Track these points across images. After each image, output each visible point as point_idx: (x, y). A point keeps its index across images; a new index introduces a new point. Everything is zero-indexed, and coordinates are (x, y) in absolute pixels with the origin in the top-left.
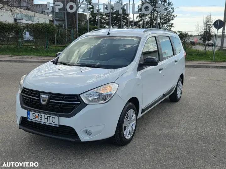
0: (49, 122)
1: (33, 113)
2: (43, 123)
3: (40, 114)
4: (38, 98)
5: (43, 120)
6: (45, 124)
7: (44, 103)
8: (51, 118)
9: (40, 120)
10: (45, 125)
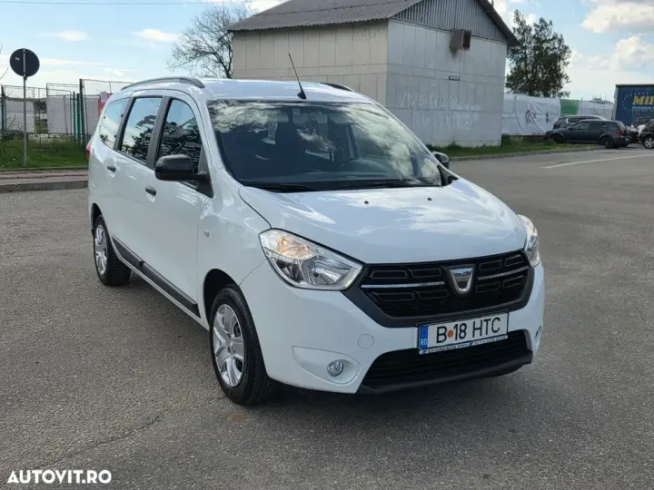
0: (484, 336)
1: (438, 328)
2: (468, 344)
3: (459, 323)
4: (443, 283)
5: (469, 337)
6: (474, 344)
7: (465, 290)
8: (490, 323)
9: (459, 340)
10: (475, 346)
